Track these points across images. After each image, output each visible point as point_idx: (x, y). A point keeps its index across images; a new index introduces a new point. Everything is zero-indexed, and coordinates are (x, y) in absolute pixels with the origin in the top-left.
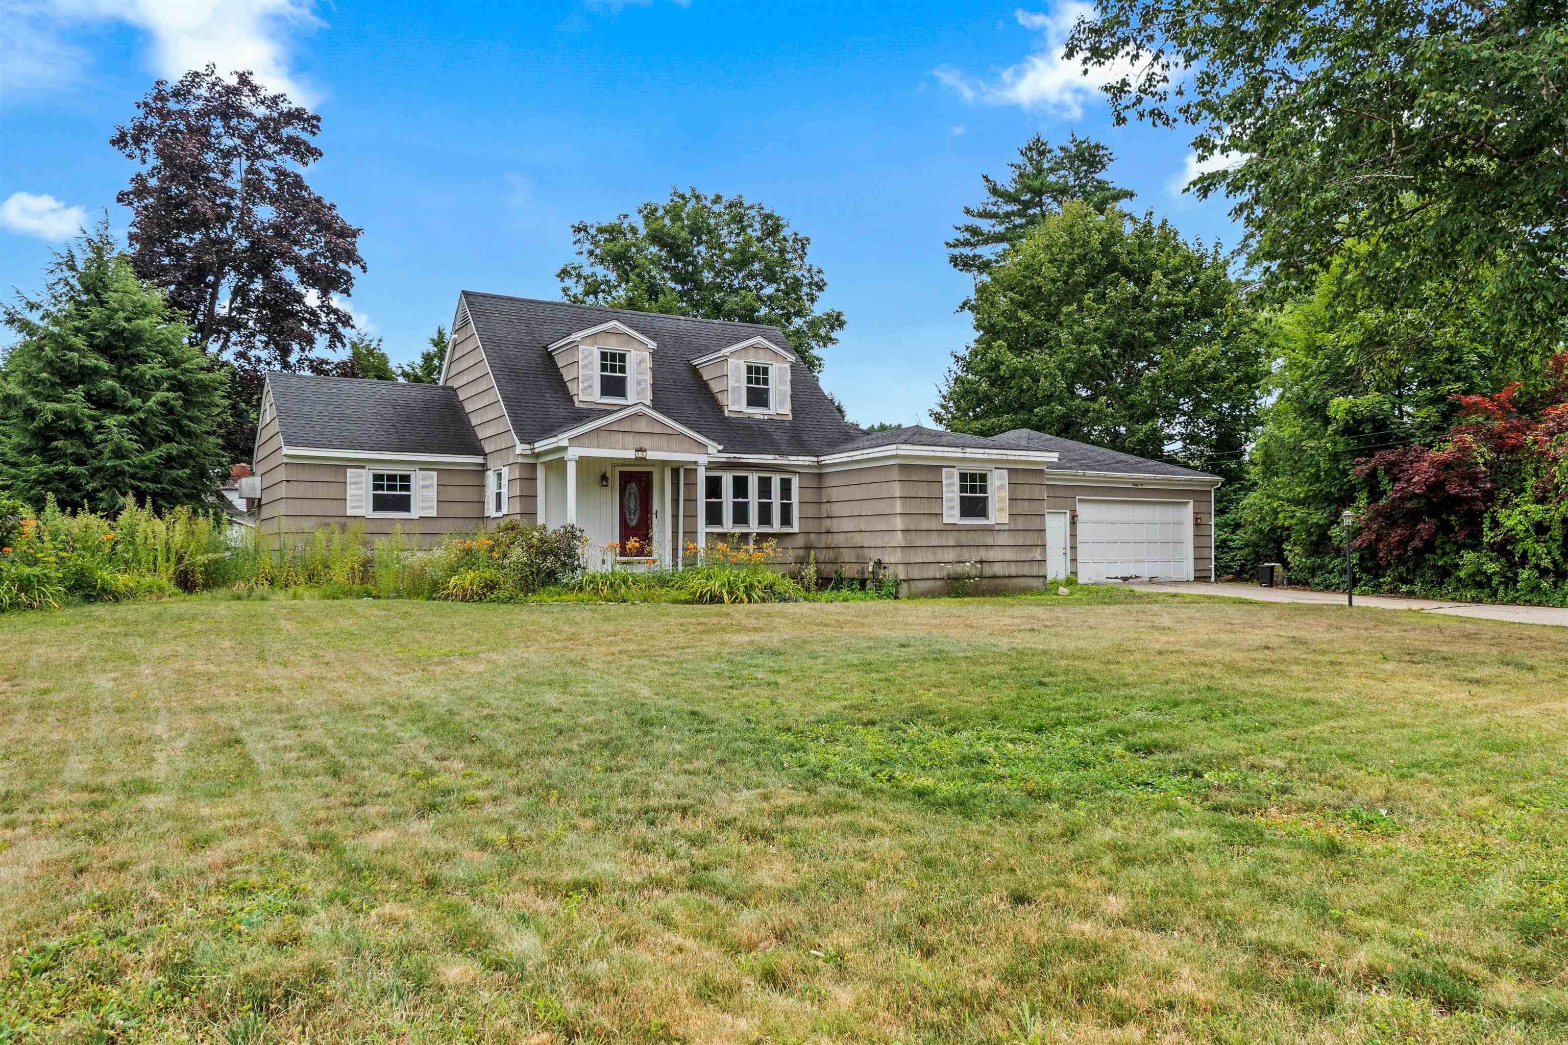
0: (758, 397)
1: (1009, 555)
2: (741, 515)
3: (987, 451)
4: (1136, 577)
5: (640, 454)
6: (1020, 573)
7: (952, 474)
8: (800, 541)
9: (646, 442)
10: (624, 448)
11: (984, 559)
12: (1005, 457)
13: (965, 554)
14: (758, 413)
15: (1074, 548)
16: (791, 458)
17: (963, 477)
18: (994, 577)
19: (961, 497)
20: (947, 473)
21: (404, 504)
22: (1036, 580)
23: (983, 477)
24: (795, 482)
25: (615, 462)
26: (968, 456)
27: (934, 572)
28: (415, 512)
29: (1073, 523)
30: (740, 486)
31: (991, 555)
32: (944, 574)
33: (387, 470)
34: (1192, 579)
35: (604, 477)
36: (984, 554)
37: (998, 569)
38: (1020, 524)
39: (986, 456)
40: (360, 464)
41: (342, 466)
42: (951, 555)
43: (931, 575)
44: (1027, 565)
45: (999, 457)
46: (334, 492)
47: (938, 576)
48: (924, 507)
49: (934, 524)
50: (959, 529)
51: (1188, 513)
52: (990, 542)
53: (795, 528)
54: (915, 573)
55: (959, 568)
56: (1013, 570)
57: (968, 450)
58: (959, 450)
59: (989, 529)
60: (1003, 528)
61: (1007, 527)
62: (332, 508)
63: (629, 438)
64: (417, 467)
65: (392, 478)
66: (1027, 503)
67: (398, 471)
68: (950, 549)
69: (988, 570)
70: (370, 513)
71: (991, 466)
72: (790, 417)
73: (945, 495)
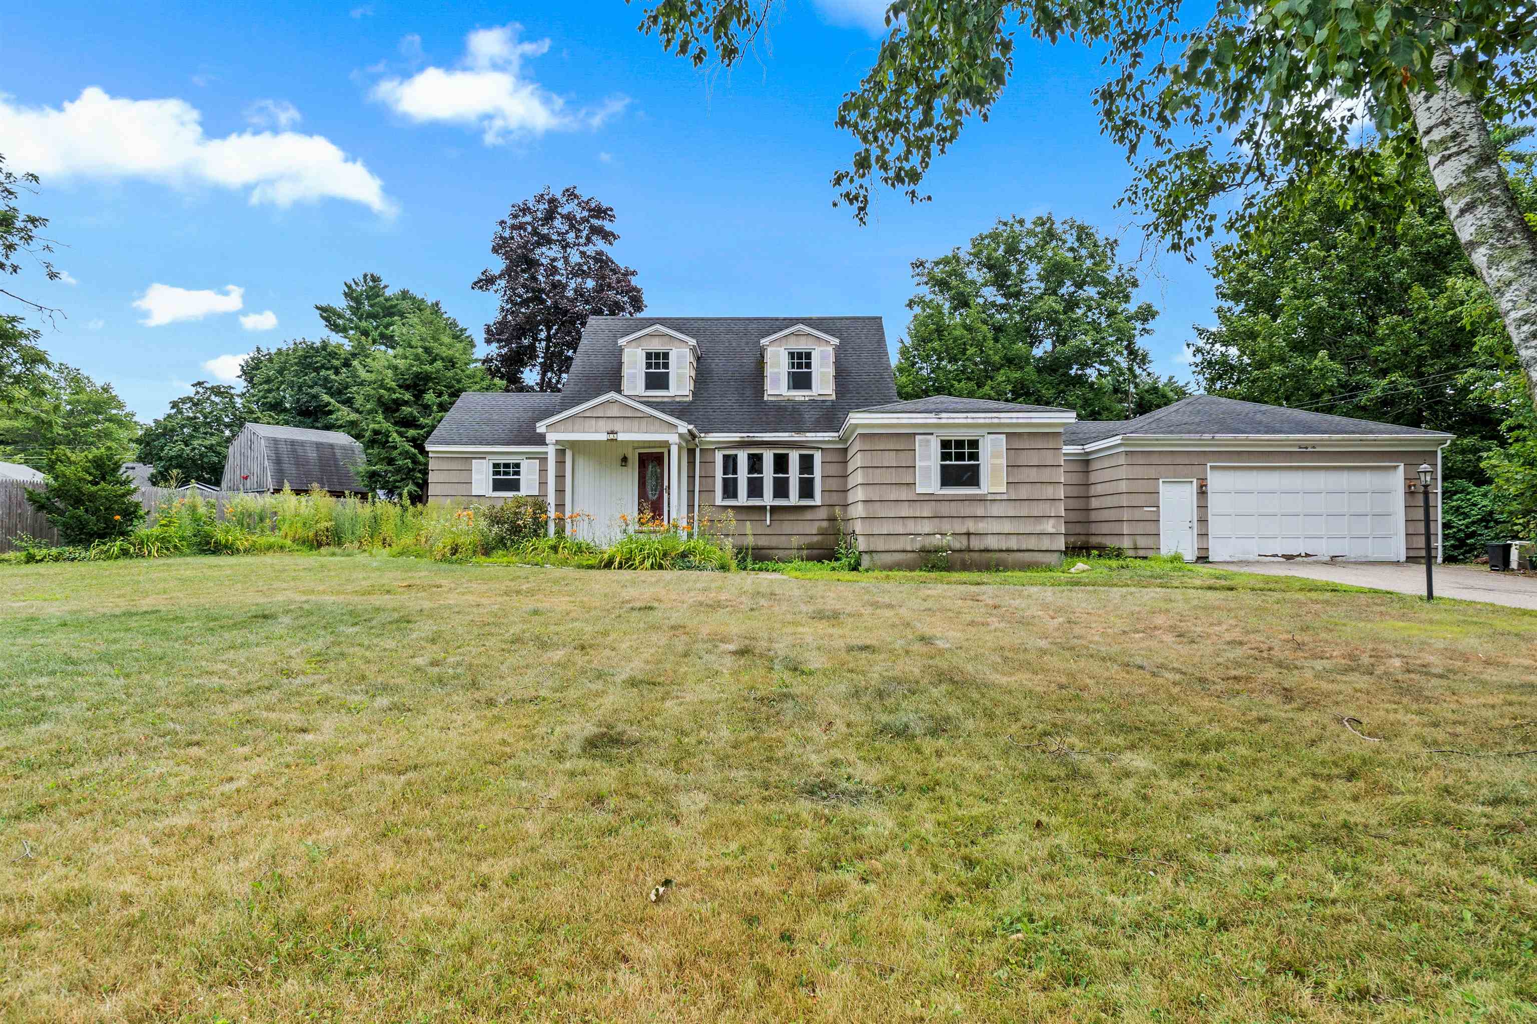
0: (801, 380)
1: (1007, 527)
2: (755, 489)
3: (969, 415)
4: (1307, 555)
5: (612, 436)
6: (1024, 547)
7: (928, 441)
8: (823, 514)
9: (617, 425)
10: (596, 432)
11: (972, 531)
12: (996, 421)
13: (947, 526)
14: (800, 395)
15: (1203, 521)
16: (808, 434)
17: (945, 444)
18: (987, 550)
19: (943, 467)
20: (920, 440)
21: (514, 485)
22: (1048, 555)
23: (974, 444)
24: (818, 457)
25: (636, 445)
26: (943, 421)
27: (900, 543)
28: (524, 491)
29: (1202, 492)
30: (755, 463)
31: (982, 527)
32: (917, 546)
33: (502, 460)
34: (1403, 558)
35: (625, 460)
36: (971, 526)
37: (992, 543)
38: (1024, 492)
39: (970, 421)
40: (482, 456)
41: (468, 458)
42: (926, 527)
43: (899, 547)
44: (1033, 538)
45: (987, 421)
46: (463, 477)
47: (909, 548)
48: (891, 477)
49: (904, 494)
50: (939, 500)
51: (1397, 479)
52: (980, 512)
53: (818, 500)
54: (880, 545)
55: (937, 540)
56: (1013, 544)
57: (944, 415)
58: (933, 415)
59: (982, 500)
60: (998, 497)
61: (1005, 497)
62: (461, 489)
63: (601, 423)
64: (524, 457)
65: (507, 466)
66: (1035, 469)
67: (511, 460)
68: (926, 521)
69: (975, 543)
70: (490, 493)
71: (984, 431)
72: (834, 397)
73: (918, 464)
